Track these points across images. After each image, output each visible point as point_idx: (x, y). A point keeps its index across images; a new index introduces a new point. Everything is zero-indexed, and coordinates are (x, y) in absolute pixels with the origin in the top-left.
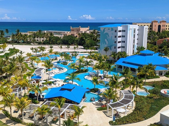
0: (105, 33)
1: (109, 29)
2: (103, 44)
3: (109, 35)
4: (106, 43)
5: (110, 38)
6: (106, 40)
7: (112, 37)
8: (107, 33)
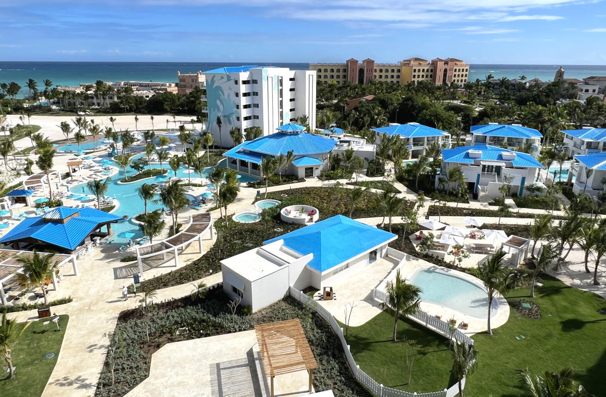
0: (214, 87)
1: (222, 78)
2: (214, 110)
3: (224, 92)
4: (219, 110)
5: (226, 96)
6: (218, 102)
7: (229, 95)
8: (219, 86)
